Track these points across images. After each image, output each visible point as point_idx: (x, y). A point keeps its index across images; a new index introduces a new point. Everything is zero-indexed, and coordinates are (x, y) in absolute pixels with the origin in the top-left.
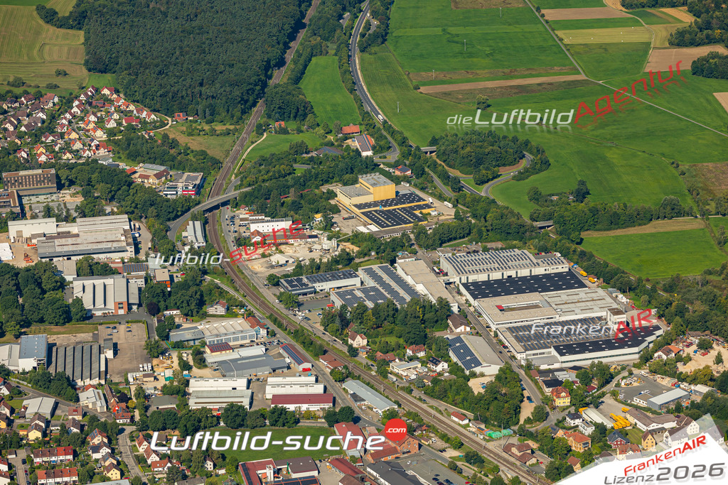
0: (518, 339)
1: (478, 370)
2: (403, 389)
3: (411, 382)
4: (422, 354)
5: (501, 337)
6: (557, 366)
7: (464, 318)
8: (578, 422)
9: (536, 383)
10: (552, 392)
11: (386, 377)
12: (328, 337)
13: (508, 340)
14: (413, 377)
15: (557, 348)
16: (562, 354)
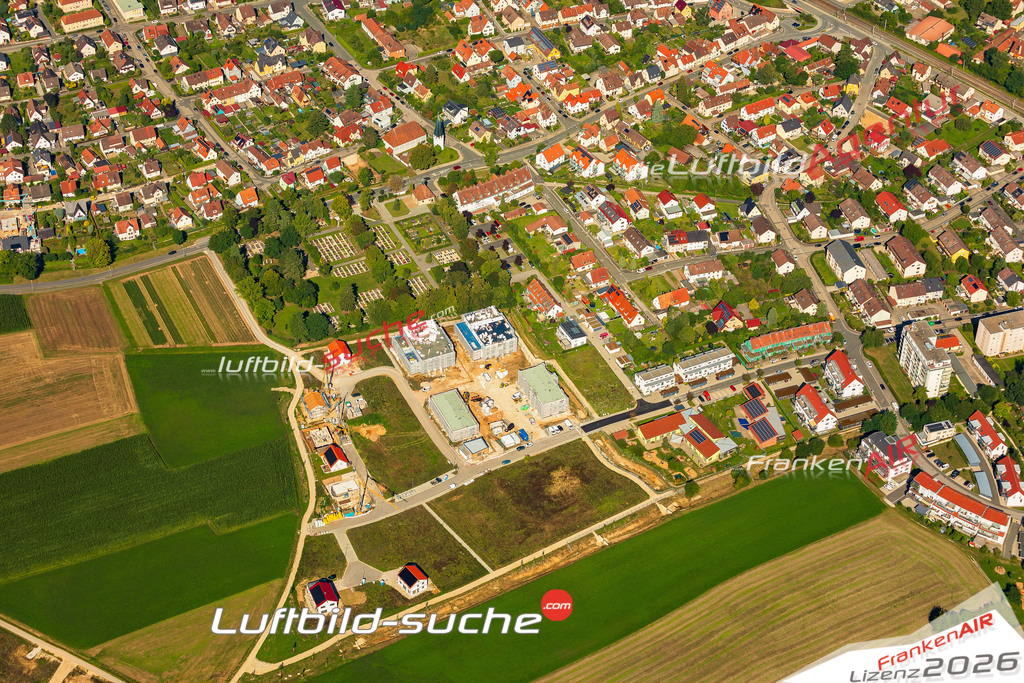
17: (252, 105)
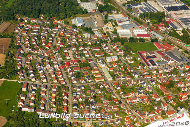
0: (182, 22)
1: (177, 29)
3: (164, 31)
5: (178, 21)
12: (141, 19)
17: (137, 102)
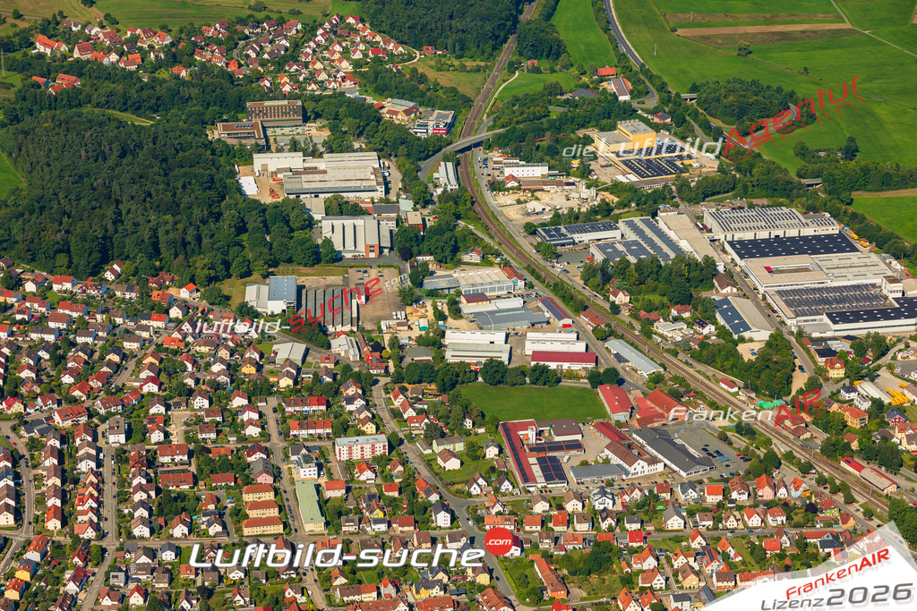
0: (789, 304)
1: (747, 335)
2: (668, 351)
3: (677, 344)
4: (686, 315)
5: (770, 300)
6: (829, 334)
7: (730, 278)
8: (853, 395)
9: (808, 351)
10: (826, 362)
11: (650, 337)
12: (588, 292)
13: (778, 304)
14: (679, 339)
15: (829, 315)
16: (835, 322)
